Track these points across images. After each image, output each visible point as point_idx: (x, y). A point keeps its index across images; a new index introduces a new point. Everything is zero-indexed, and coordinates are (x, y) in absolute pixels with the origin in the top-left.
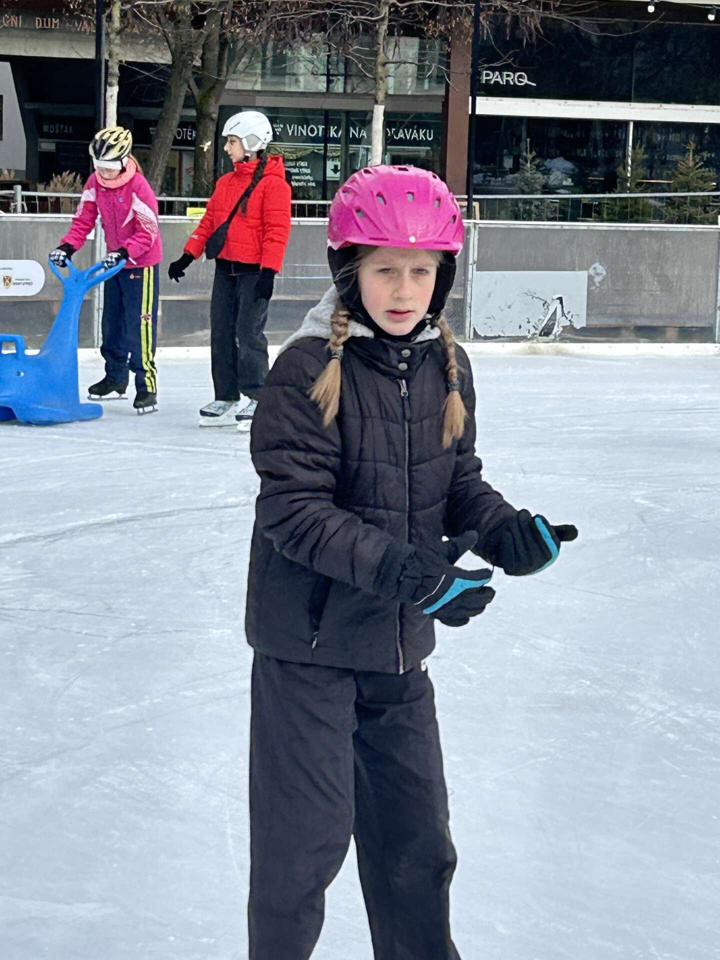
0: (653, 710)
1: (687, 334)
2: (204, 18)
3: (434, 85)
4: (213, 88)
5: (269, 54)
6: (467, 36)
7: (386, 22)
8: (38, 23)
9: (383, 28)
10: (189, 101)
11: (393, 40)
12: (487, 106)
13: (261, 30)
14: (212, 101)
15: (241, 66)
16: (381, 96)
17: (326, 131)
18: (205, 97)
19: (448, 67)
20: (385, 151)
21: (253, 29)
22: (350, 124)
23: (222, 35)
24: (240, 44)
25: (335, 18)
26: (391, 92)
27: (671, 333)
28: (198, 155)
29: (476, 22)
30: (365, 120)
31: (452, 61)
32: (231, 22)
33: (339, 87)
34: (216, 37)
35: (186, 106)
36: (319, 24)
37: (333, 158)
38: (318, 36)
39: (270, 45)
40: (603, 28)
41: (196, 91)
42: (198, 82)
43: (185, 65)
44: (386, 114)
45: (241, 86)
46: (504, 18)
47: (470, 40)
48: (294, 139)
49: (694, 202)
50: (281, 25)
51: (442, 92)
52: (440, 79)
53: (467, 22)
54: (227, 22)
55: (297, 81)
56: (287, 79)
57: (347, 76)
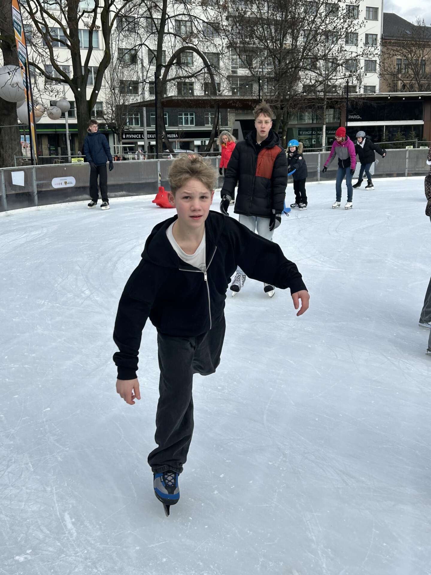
0: (391, 262)
1: (399, 175)
2: (283, 107)
3: (337, 120)
4: (286, 124)
5: (299, 115)
6: (345, 108)
7: (326, 105)
8: (246, 112)
9: (325, 107)
10: (280, 128)
11: (327, 110)
12: (350, 124)
13: (297, 109)
14: (286, 127)
15: (292, 118)
16: (325, 123)
17: (312, 132)
18: (284, 126)
19: (341, 115)
20: (326, 137)
21: (295, 109)
22: (318, 130)
23: (288, 111)
24: (292, 113)
25: (314, 105)
26: (327, 122)
27: (395, 175)
28: (283, 140)
29: (347, 104)
30: (321, 129)
31: (342, 113)
32: (290, 108)
33: (315, 122)
34: (286, 112)
35: (279, 129)
36: (310, 107)
37: (314, 139)
38: (310, 110)
39: (299, 113)
40: (377, 103)
41: (282, 125)
42: (282, 123)
43: (279, 119)
44: (326, 127)
45: (292, 123)
46: (354, 102)
47: (346, 108)
48: (305, 135)
49: (400, 144)
50: (301, 108)
51: (339, 121)
52: (339, 118)
53: (345, 104)
54: (289, 108)
55: (305, 121)
56: (303, 121)
57: (317, 119)
